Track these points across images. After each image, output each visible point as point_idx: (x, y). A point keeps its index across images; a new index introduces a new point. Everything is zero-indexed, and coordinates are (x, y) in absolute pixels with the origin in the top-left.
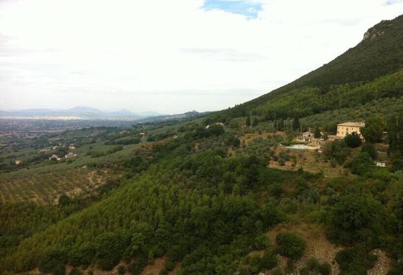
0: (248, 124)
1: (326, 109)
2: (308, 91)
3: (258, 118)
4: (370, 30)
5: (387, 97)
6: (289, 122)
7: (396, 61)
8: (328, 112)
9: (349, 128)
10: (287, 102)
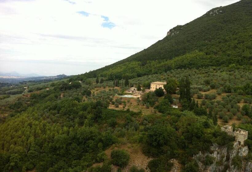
0: (97, 82)
1: (145, 75)
2: (135, 64)
3: (103, 78)
4: (171, 30)
5: (179, 68)
6: (123, 81)
7: (185, 49)
8: (146, 76)
9: (158, 85)
10: (122, 70)
